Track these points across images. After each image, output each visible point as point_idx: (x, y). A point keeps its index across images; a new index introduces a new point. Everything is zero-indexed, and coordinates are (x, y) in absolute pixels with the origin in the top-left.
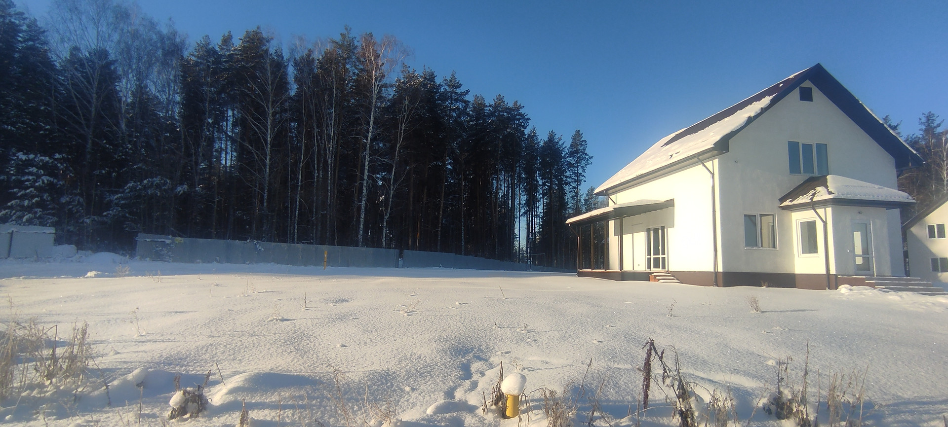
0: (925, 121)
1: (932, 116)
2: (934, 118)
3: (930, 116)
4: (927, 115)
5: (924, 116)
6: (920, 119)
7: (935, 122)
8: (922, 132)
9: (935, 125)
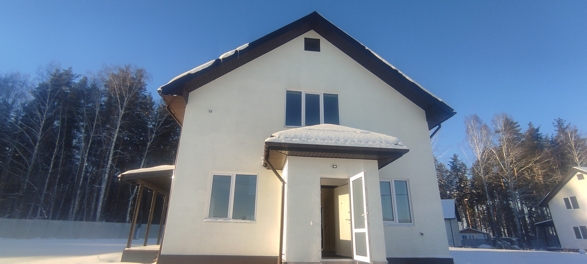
0: (557, 124)
1: (561, 121)
2: (563, 122)
3: (559, 121)
4: (557, 120)
5: (555, 121)
6: (554, 123)
7: (564, 124)
8: (557, 132)
9: (565, 126)
